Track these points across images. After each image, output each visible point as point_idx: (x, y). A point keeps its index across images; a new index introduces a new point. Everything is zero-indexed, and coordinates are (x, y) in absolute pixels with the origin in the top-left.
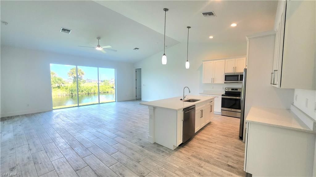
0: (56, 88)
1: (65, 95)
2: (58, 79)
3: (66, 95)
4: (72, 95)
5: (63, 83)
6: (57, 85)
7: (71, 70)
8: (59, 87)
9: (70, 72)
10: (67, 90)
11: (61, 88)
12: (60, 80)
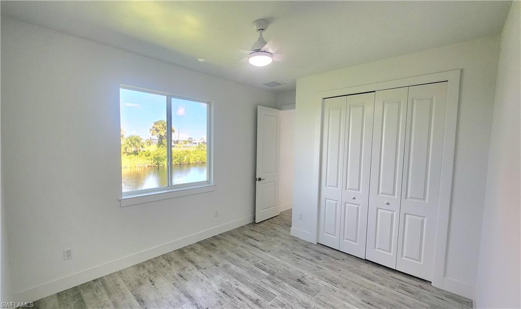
0: (132, 154)
1: (146, 166)
2: (135, 140)
3: (148, 166)
4: (158, 166)
5: (142, 147)
6: (133, 149)
7: (156, 123)
8: (136, 153)
9: (153, 127)
10: (148, 158)
11: (140, 154)
12: (138, 141)
